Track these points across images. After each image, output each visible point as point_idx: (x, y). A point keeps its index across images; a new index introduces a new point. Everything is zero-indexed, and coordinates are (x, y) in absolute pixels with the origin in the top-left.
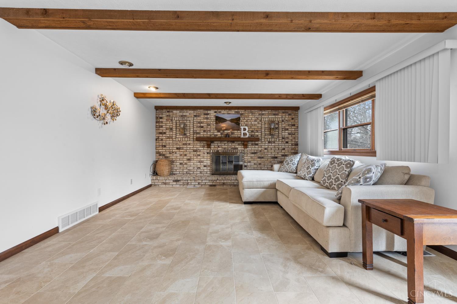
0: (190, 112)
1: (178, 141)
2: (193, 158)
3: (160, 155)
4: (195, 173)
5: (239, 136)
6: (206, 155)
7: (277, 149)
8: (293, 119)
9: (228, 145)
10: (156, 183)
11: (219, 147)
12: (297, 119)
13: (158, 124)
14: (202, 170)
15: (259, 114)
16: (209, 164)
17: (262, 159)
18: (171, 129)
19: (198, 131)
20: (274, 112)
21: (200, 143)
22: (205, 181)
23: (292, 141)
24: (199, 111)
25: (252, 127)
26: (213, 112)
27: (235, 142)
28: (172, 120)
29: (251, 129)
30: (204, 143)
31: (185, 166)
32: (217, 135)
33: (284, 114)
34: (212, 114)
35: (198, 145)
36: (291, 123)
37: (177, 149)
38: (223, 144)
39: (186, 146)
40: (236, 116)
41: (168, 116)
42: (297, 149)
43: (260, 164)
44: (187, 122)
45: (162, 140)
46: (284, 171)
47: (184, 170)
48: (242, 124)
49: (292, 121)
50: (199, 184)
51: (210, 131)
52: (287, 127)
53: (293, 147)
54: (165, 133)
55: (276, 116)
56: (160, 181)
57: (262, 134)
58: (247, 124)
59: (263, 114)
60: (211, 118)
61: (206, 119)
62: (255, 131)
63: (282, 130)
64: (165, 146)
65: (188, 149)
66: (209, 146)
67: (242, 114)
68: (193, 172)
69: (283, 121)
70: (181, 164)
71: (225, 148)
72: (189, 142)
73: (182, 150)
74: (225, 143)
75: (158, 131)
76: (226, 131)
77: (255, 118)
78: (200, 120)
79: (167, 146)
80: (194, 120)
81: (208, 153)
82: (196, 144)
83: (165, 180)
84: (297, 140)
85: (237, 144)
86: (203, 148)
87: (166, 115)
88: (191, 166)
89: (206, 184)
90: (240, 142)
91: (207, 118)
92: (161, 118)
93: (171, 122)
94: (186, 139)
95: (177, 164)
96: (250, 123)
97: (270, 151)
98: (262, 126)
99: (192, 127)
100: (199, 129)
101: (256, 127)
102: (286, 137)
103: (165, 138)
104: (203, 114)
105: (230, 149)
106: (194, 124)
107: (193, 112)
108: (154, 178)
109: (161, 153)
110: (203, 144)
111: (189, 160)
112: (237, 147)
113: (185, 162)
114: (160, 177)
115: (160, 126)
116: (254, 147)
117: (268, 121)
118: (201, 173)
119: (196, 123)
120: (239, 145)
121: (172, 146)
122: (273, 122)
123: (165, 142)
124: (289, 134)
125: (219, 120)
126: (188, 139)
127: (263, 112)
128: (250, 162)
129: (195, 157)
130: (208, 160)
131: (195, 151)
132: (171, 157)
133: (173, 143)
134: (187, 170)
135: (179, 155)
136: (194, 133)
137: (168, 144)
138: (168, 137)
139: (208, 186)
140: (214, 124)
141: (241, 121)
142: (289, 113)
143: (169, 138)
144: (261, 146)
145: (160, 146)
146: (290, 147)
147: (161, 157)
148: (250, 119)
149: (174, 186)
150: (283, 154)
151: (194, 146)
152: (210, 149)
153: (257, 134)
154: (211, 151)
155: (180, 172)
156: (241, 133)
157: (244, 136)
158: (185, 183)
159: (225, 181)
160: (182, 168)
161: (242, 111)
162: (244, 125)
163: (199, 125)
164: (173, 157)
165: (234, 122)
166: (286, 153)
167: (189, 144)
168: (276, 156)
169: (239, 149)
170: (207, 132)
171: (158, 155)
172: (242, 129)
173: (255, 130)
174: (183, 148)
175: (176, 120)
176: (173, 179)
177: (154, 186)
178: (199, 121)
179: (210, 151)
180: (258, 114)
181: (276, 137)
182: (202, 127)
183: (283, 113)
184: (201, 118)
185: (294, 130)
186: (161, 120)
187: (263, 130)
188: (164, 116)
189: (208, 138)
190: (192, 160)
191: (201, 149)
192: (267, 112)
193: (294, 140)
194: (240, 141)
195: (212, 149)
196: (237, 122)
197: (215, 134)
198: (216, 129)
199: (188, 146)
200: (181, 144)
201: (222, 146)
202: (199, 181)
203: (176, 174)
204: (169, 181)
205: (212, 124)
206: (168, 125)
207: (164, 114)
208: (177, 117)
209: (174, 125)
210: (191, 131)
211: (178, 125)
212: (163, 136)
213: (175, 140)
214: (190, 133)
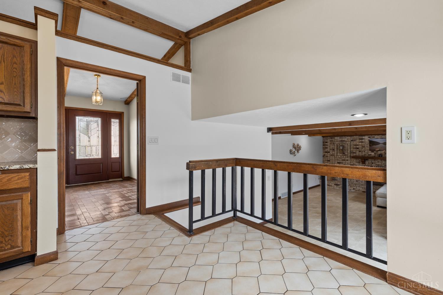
0: (347, 138)
1: (339, 158)
9: (381, 163)
11: (373, 163)
13: (324, 146)
18: (334, 150)
19: (354, 151)
21: (356, 160)
22: (359, 188)
26: (367, 137)
28: (334, 144)
30: (359, 160)
32: (371, 155)
34: (366, 139)
38: (376, 162)
39: (345, 162)
41: (331, 141)
44: (345, 145)
45: (327, 156)
54: (329, 152)
60: (366, 142)
64: (329, 161)
65: (347, 163)
71: (378, 165)
74: (378, 161)
75: (324, 151)
76: (379, 152)
78: (356, 143)
79: (331, 161)
80: (351, 144)
82: (353, 161)
83: (328, 183)
86: (358, 164)
89: (360, 190)
91: (362, 142)
92: (326, 142)
93: (333, 145)
94: (345, 157)
99: (349, 149)
100: (355, 150)
103: (329, 155)
104: (358, 139)
105: (383, 165)
106: (350, 146)
107: (350, 138)
110: (358, 161)
119: (352, 145)
121: (334, 161)
123: (329, 158)
125: (372, 143)
126: (346, 157)
133: (335, 159)
136: (351, 153)
137: (331, 159)
140: (368, 146)
143: (332, 155)
149: (335, 188)
151: (351, 161)
163: (355, 147)
167: (347, 160)
170: (362, 152)
174: (342, 162)
178: (355, 144)
182: (358, 148)
184: (357, 142)
186: (326, 144)
188: (328, 141)
189: (362, 156)
195: (366, 164)
197: (369, 153)
198: (370, 150)
199: (346, 162)
200: (341, 160)
201: (376, 163)
202: (354, 187)
203: (338, 180)
204: (331, 184)
205: (366, 146)
206: (331, 147)
207: (328, 139)
208: (337, 142)
209: (336, 147)
210: (348, 151)
211: (339, 147)
212: (327, 154)
213: (336, 157)
214: (348, 153)
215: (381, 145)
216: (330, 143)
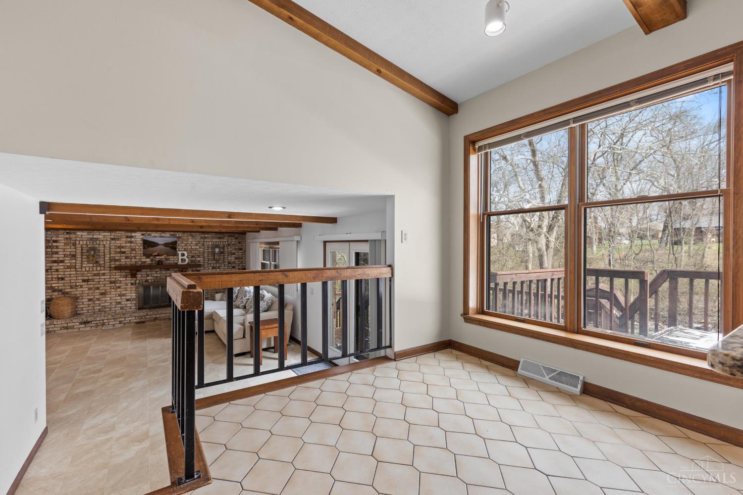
0: (104, 234)
1: (86, 271)
2: (110, 292)
3: (54, 291)
4: (113, 309)
5: (176, 262)
6: (130, 287)
8: (239, 243)
9: (160, 274)
10: (51, 330)
11: (148, 276)
12: (245, 243)
13: (49, 250)
14: (124, 306)
15: (201, 238)
16: (135, 297)
18: (74, 256)
19: (117, 258)
20: (218, 237)
21: (121, 272)
22: (130, 319)
23: (239, 266)
25: (192, 252)
26: (140, 234)
27: (171, 270)
28: (74, 244)
29: (191, 254)
31: (97, 302)
32: (145, 262)
33: (230, 238)
34: (138, 237)
35: (117, 275)
36: (237, 247)
37: (84, 281)
38: (154, 273)
39: (98, 277)
40: (171, 240)
41: (67, 238)
44: (99, 247)
45: (57, 270)
47: (95, 308)
48: (179, 249)
49: (239, 245)
50: (120, 322)
51: (135, 257)
52: (233, 252)
54: (62, 261)
55: (221, 240)
56: (58, 326)
57: (205, 259)
58: (185, 249)
59: (206, 238)
60: (137, 242)
61: (129, 243)
62: (196, 256)
63: (228, 255)
64: (62, 279)
65: (102, 280)
66: (134, 276)
67: (179, 237)
68: (110, 308)
69: (229, 245)
70: (90, 300)
71: (156, 277)
72: (103, 272)
73: (92, 283)
74: (156, 271)
75: (50, 259)
76: (158, 257)
77: (196, 241)
78: (121, 243)
79: (66, 279)
80: (111, 245)
81: (132, 284)
82: (114, 274)
83: (65, 323)
84: (244, 265)
86: (125, 279)
87: (64, 238)
88: (107, 301)
89: (132, 321)
91: (131, 242)
92: (56, 241)
93: (73, 247)
94: (99, 269)
95: (84, 300)
96: (190, 247)
98: (205, 251)
99: (108, 253)
100: (119, 255)
101: (197, 252)
102: (233, 262)
103: (62, 267)
104: (124, 237)
105: (163, 277)
106: (110, 248)
107: (109, 234)
108: (48, 322)
109: (57, 288)
110: (125, 274)
111: (102, 294)
113: (97, 297)
114: (59, 320)
115: (53, 252)
117: (212, 245)
118: (121, 308)
119: (114, 247)
121: (75, 278)
122: (217, 246)
123: (62, 273)
124: (236, 258)
125: (147, 244)
126: (102, 268)
127: (206, 236)
129: (113, 290)
130: (132, 292)
132: (72, 293)
133: (76, 274)
134: (101, 307)
135: (87, 289)
136: (111, 260)
137: (68, 276)
139: (133, 324)
140: (141, 249)
141: (179, 245)
142: (236, 237)
143: (69, 267)
145: (54, 279)
147: (56, 293)
148: (190, 242)
149: (81, 330)
151: (110, 276)
152: (135, 279)
153: (199, 259)
154: (137, 282)
155: (88, 310)
156: (178, 258)
157: (182, 262)
158: (99, 324)
159: (157, 316)
160: (92, 305)
161: (179, 234)
162: (183, 249)
163: (119, 250)
164: (77, 292)
165: (168, 247)
167: (104, 274)
170: (131, 259)
171: (50, 291)
172: (180, 255)
174: (93, 279)
175: (82, 244)
176: (81, 320)
178: (119, 245)
180: (199, 238)
181: (221, 262)
182: (124, 252)
183: (229, 236)
184: (122, 242)
185: (241, 254)
186: (54, 244)
187: (206, 255)
188: (60, 239)
189: (132, 265)
190: (109, 293)
191: (122, 279)
192: (211, 236)
193: (241, 265)
194: (177, 268)
195: (138, 278)
196: (173, 246)
197: (143, 260)
198: (144, 255)
199: (101, 277)
200: (90, 275)
201: (153, 275)
202: (121, 319)
203: (83, 313)
204: (73, 324)
205: (138, 249)
206: (68, 250)
207: (60, 236)
208: (83, 241)
209: (79, 251)
210: (106, 258)
211: (86, 251)
212: (58, 266)
213: (80, 270)
214: (104, 261)
215: (160, 246)
216: (65, 243)
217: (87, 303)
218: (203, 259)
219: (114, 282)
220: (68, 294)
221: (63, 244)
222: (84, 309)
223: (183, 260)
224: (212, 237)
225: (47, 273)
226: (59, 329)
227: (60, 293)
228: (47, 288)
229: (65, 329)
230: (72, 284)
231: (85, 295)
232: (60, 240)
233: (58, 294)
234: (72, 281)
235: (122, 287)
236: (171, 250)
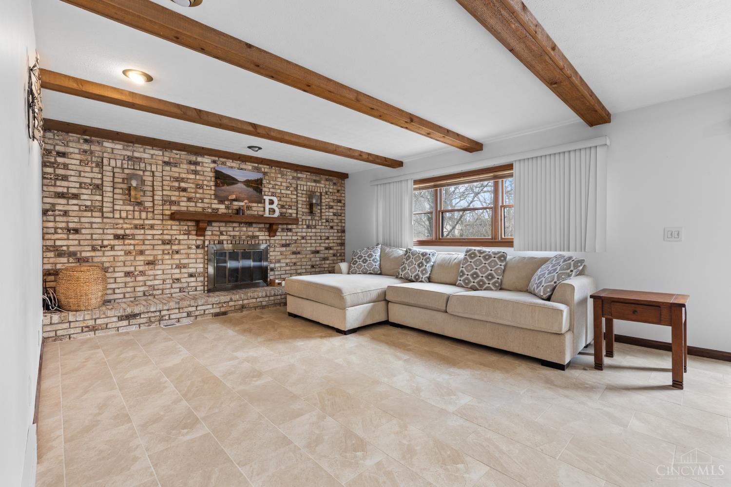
0: (152, 152)
1: (120, 218)
2: (162, 260)
3: (60, 254)
4: (168, 291)
5: (261, 213)
6: (194, 251)
7: (319, 238)
9: (240, 231)
10: (59, 333)
11: (222, 234)
12: (344, 192)
13: (49, 170)
14: (185, 285)
15: (293, 178)
17: (299, 256)
18: (99, 188)
19: (173, 198)
20: (314, 178)
21: (180, 225)
22: (203, 308)
23: (338, 226)
24: (175, 155)
25: (282, 199)
26: (209, 161)
27: (254, 225)
28: (100, 165)
29: (281, 203)
30: (188, 226)
31: (140, 278)
32: (218, 209)
33: (328, 183)
34: (207, 165)
35: (175, 230)
36: (336, 198)
37: (117, 237)
38: (231, 229)
39: (142, 232)
40: (254, 176)
41: (85, 151)
42: (343, 238)
43: (295, 264)
44: (144, 175)
45: (66, 213)
46: (360, 272)
47: (138, 289)
48: (265, 192)
49: (337, 194)
51: (202, 199)
52: (332, 204)
53: (340, 234)
54: (76, 196)
55: (318, 185)
56: (77, 324)
57: (299, 213)
58: (273, 193)
59: (299, 178)
60: (205, 174)
61: (193, 174)
62: (287, 207)
63: (326, 208)
64: (77, 231)
65: (149, 237)
66: (201, 232)
67: (265, 173)
68: (163, 290)
69: (326, 193)
70: (127, 274)
71: (234, 236)
72: (151, 222)
73: (132, 242)
74: (234, 227)
76: (236, 203)
77: (287, 182)
78: (179, 173)
79: (83, 231)
80: (165, 173)
81: (198, 247)
82: (169, 227)
83: (92, 319)
84: (343, 225)
85: (257, 229)
86: (186, 237)
87: (80, 149)
88: (157, 277)
89: (207, 312)
90: (262, 226)
91: (196, 172)
92: (63, 155)
93: (96, 170)
94: (144, 215)
95: (117, 275)
97: (309, 241)
98: (298, 198)
99: (160, 188)
100: (177, 193)
101: (288, 200)
102: (331, 219)
103: (76, 208)
104: (185, 162)
105: (244, 237)
106: (163, 180)
107: (161, 153)
108: (56, 318)
109: (65, 248)
110: (186, 227)
111: (149, 263)
112: (257, 234)
113: (141, 268)
114: (78, 313)
115: (58, 175)
116: (285, 234)
117: (306, 191)
118: (181, 290)
119: (168, 178)
120: (260, 230)
121: (101, 231)
122: (314, 193)
123: (76, 220)
124: (334, 214)
125: (222, 179)
126: (150, 215)
127: (299, 175)
128: (279, 261)
129: (167, 257)
130: (198, 261)
131: (168, 244)
132: (96, 260)
133: (103, 223)
134: (147, 288)
135: (122, 253)
136: (164, 202)
137: (87, 225)
138: (86, 207)
139: (210, 317)
140: (211, 186)
141: (264, 187)
142: (335, 181)
143: (88, 209)
144: (296, 233)
145: (59, 231)
146: (335, 235)
147: (64, 260)
148: (279, 184)
149: (121, 330)
150: (327, 245)
151: (163, 230)
152: (202, 238)
153: (290, 211)
154: (207, 243)
155: (124, 294)
156: (264, 208)
157: (270, 214)
158: (153, 319)
159: (245, 302)
160: (131, 284)
161: (265, 168)
162: (270, 194)
163: (176, 184)
164: (104, 259)
165: (251, 187)
166: (331, 245)
167: (152, 227)
168: (318, 249)
169: (261, 238)
170: (196, 202)
171: (52, 254)
172: (267, 202)
173: (286, 205)
174: (133, 235)
175: (114, 165)
176: (118, 313)
177: (55, 340)
178: (177, 175)
179: (204, 242)
180: (291, 177)
181: (317, 218)
182: (184, 190)
183: (327, 180)
184: (182, 170)
185: (339, 208)
186: (60, 160)
187: (299, 206)
188: (71, 150)
189: (196, 213)
190: (160, 262)
191: (181, 237)
192: (305, 176)
193: (340, 224)
194: (262, 223)
195: (207, 237)
196: (256, 186)
197: (214, 206)
198: (216, 196)
199: (148, 232)
200: (128, 226)
201: (228, 233)
202: (190, 309)
203: (115, 300)
204: (106, 321)
205: (207, 186)
206: (87, 175)
207: (71, 144)
208: (116, 159)
209: (108, 179)
210: (156, 197)
211: (120, 180)
212: (68, 204)
213: (111, 215)
214: (153, 201)
216: (81, 161)
217: (124, 280)
218: (295, 212)
219: (169, 242)
220: (88, 261)
221: (78, 162)
222: (117, 291)
223: (272, 211)
224: (306, 178)
225: (45, 218)
226: (79, 330)
227: (71, 260)
228: (46, 249)
229: (91, 331)
230: (95, 243)
231: (119, 264)
232: (71, 153)
233: (68, 262)
234: (95, 237)
235: (182, 251)
236: (255, 193)
